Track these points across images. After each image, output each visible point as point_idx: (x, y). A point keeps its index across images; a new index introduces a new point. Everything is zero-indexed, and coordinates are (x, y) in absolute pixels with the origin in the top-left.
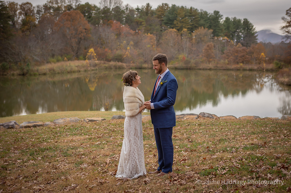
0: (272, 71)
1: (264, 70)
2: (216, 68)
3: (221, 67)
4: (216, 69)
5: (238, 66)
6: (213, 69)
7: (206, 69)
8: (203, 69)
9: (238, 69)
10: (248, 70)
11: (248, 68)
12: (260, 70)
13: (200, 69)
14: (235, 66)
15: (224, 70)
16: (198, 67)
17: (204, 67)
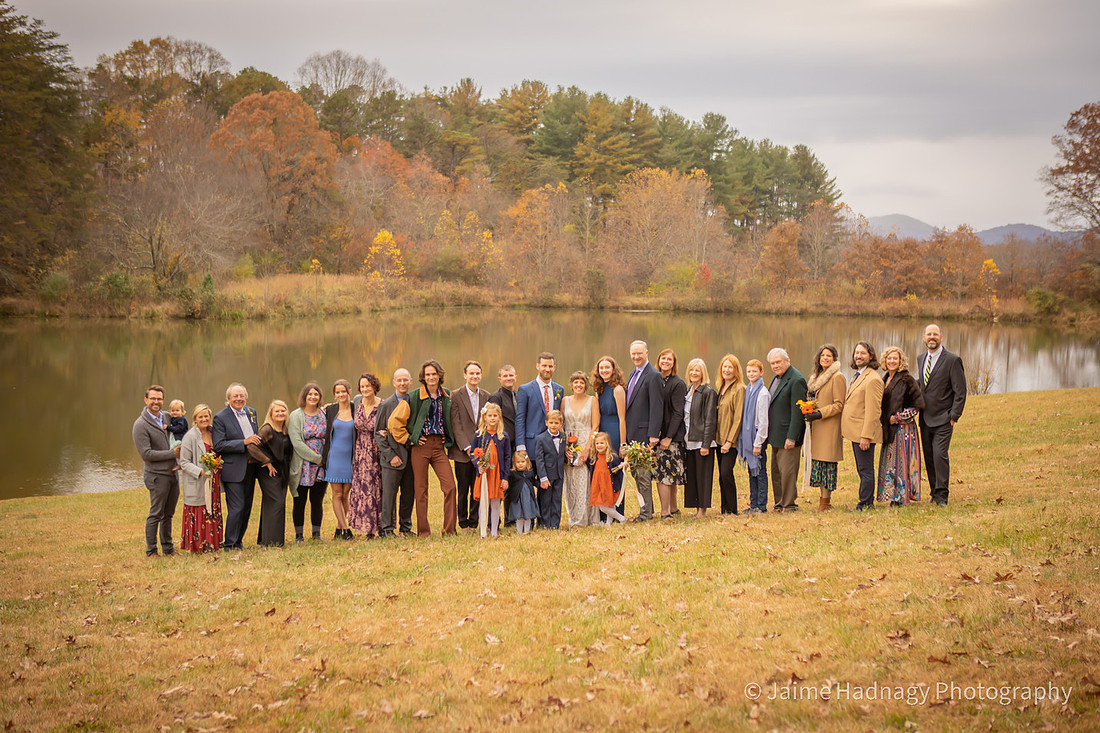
0: (1022, 320)
1: (995, 320)
2: (822, 309)
3: (841, 307)
4: (823, 314)
5: (901, 304)
6: (813, 314)
7: (789, 314)
8: (778, 313)
9: (903, 313)
10: (938, 318)
11: (937, 313)
12: (979, 319)
13: (767, 313)
14: (891, 305)
15: (853, 315)
16: (760, 307)
17: (779, 305)
